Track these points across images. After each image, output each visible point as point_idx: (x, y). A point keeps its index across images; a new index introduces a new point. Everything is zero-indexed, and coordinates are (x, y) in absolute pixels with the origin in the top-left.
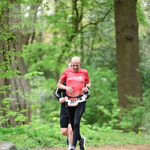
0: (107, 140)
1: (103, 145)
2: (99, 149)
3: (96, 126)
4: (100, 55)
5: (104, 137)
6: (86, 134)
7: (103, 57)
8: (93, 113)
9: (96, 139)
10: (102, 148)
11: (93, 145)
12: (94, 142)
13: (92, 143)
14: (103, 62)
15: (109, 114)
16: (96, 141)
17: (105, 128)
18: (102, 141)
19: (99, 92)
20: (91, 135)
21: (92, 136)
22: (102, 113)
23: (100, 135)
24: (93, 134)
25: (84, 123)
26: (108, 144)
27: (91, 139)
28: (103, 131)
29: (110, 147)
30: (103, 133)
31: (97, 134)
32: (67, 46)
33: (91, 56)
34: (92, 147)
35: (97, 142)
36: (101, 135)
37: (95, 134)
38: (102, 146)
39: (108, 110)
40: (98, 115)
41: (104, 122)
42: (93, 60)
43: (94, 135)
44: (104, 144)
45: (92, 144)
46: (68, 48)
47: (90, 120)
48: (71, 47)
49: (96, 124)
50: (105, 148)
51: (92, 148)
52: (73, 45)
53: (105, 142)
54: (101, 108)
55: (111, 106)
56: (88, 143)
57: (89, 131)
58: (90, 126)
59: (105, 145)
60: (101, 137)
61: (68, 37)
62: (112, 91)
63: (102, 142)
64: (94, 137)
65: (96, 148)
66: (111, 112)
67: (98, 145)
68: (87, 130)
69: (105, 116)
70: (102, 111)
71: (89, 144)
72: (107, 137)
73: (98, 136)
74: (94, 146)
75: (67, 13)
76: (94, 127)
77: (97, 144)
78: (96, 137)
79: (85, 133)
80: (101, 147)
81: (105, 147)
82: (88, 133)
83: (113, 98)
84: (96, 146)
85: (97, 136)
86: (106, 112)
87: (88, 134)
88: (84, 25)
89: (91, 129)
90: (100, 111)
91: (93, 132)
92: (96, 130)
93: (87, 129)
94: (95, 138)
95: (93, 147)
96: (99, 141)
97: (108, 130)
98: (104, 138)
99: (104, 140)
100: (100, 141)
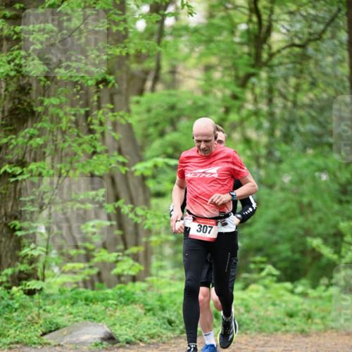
0: (329, 318)
1: (320, 331)
2: (311, 338)
3: (304, 285)
4: (313, 119)
5: (323, 311)
6: (280, 305)
7: (320, 124)
8: (297, 256)
9: (304, 316)
10: (318, 338)
11: (296, 331)
12: (298, 323)
13: (295, 325)
14: (320, 136)
15: (335, 257)
16: (304, 320)
17: (325, 291)
18: (318, 321)
19: (310, 205)
20: (291, 307)
21: (295, 309)
22: (317, 256)
23: (313, 307)
24: (297, 305)
25: (275, 279)
26: (332, 328)
27: (291, 315)
28: (320, 298)
29: (335, 334)
30: (319, 302)
31: (306, 305)
32: (235, 97)
33: (292, 121)
34: (295, 336)
35: (306, 324)
36: (316, 307)
37: (302, 304)
38: (318, 333)
39: (332, 248)
40: (308, 259)
41: (321, 276)
42: (298, 131)
43: (300, 307)
44: (321, 327)
45: (295, 328)
46: (237, 103)
47: (289, 271)
48: (245, 101)
49: (304, 281)
50: (325, 337)
51: (293, 338)
52: (249, 96)
53: (324, 324)
54: (316, 242)
55: (338, 239)
56: (285, 324)
57: (288, 296)
58: (288, 285)
59: (325, 331)
60: (316, 311)
61: (237, 77)
62: (340, 202)
63: (316, 324)
64: (299, 311)
65: (304, 337)
66: (338, 252)
67: (307, 330)
68: (282, 295)
69: (324, 261)
70: (318, 249)
71: (288, 327)
72: (329, 313)
73: (308, 308)
74: (299, 333)
75: (237, 20)
76: (300, 289)
77: (306, 328)
78: (304, 312)
79: (277, 302)
80: (315, 335)
81: (326, 334)
82: (286, 302)
83: (343, 221)
84: (302, 332)
85: (305, 310)
86: (327, 252)
87: (284, 305)
88: (275, 48)
89: (292, 292)
90: (313, 250)
91: (296, 299)
92: (304, 295)
93: (282, 292)
94: (300, 314)
95: (297, 335)
96: (310, 321)
97: (331, 296)
98: (322, 314)
99: (323, 318)
100: (312, 321)
